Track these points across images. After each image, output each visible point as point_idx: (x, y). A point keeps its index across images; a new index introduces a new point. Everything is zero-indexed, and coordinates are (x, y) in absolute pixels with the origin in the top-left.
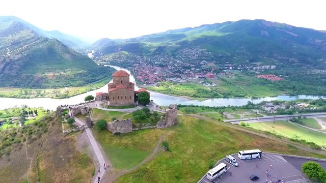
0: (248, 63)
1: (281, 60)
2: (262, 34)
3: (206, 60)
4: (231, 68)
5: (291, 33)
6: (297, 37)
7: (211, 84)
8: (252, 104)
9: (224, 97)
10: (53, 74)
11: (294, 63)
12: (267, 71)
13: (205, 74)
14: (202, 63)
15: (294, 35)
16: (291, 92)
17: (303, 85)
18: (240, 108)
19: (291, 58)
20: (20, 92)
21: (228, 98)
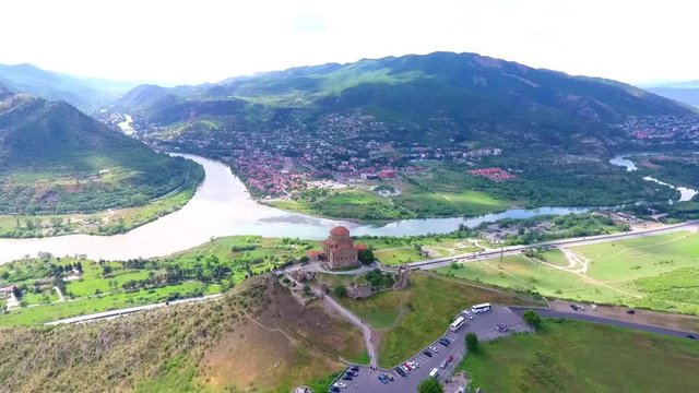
0: (453, 144)
1: (510, 138)
2: (475, 82)
3: (377, 140)
4: (423, 155)
5: (528, 82)
6: (539, 88)
7: (392, 190)
8: (466, 229)
9: (418, 218)
10: (74, 182)
11: (533, 142)
12: (486, 162)
13: (378, 169)
14: (369, 146)
15: (531, 84)
16: (526, 202)
17: (546, 189)
18: (446, 236)
19: (527, 132)
20: (15, 224)
21: (425, 219)
